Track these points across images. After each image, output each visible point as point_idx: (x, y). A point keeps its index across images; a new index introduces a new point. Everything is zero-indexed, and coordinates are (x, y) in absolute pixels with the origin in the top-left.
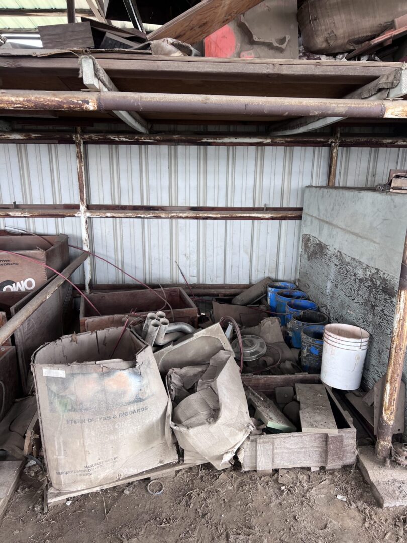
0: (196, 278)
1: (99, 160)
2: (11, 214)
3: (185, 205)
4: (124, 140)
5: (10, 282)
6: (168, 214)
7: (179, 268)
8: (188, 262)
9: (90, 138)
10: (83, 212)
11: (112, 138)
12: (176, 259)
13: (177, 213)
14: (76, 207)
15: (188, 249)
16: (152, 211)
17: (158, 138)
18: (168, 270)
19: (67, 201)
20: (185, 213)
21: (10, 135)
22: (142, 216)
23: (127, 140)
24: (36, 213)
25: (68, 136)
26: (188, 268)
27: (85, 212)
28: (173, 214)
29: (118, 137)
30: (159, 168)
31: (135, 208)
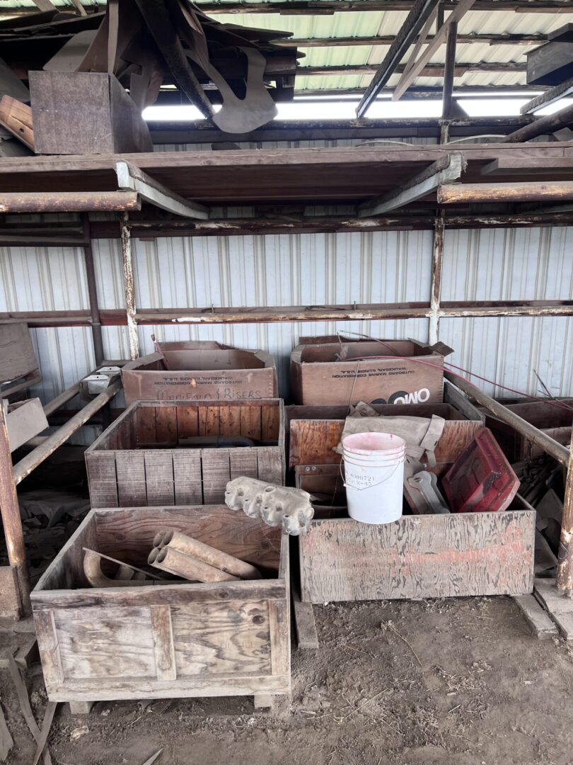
0: (558, 390)
1: (455, 249)
2: (351, 316)
3: (553, 299)
4: (495, 222)
5: (402, 394)
6: (538, 310)
7: (538, 377)
8: (550, 370)
9: (455, 222)
10: (436, 311)
11: (481, 221)
12: (535, 366)
13: (549, 309)
14: (428, 305)
15: (552, 354)
16: (518, 307)
17: (536, 218)
18: (525, 380)
19: (411, 298)
20: (559, 308)
21: (363, 222)
22: (506, 313)
23: (498, 222)
24: (381, 314)
25: (430, 220)
26: (550, 377)
27: (438, 311)
28: (544, 311)
29: (488, 220)
30: (526, 255)
31: (494, 304)
